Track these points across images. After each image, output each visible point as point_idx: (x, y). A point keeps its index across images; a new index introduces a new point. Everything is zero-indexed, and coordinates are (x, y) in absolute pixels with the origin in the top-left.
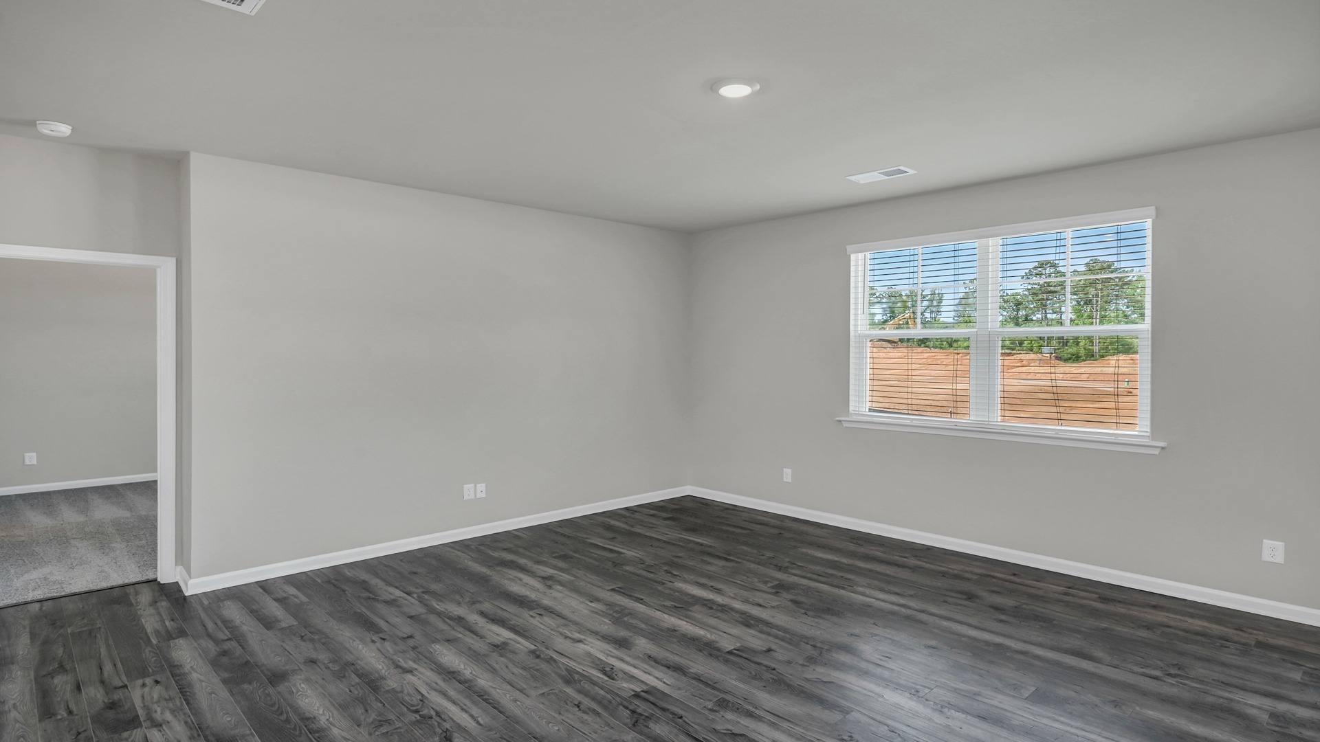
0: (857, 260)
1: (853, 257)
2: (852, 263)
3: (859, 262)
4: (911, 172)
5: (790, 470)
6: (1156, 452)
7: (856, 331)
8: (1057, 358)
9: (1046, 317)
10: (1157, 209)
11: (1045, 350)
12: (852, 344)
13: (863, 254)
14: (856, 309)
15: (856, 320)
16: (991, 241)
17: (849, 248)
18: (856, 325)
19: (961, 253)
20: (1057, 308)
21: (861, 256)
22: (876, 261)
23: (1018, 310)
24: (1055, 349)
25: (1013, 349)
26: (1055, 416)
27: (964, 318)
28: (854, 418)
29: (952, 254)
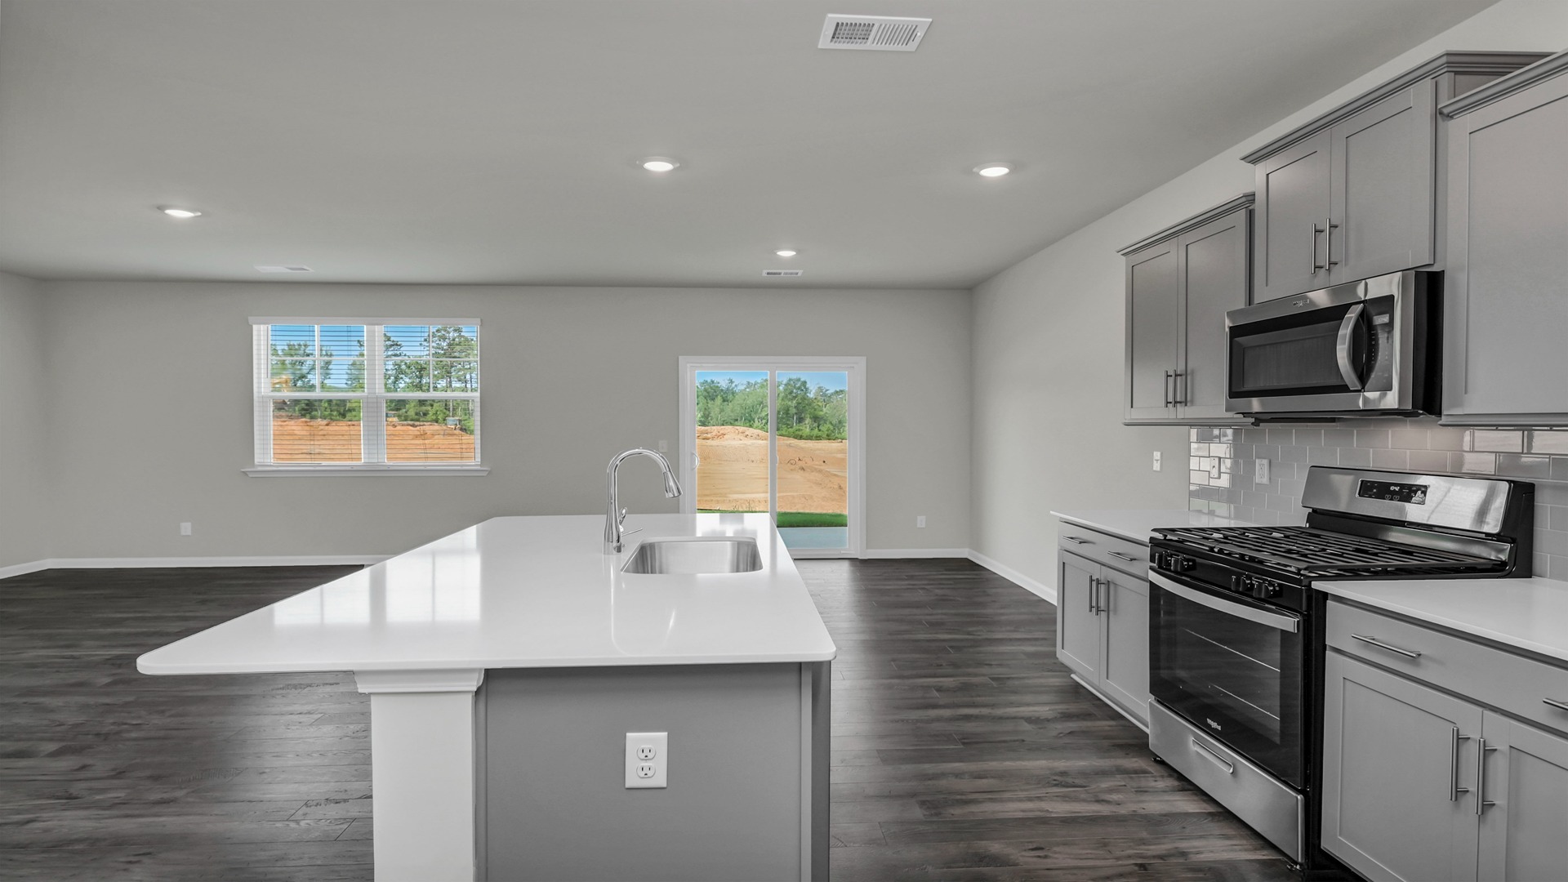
0: (259, 331)
1: (255, 327)
2: (255, 333)
3: (262, 335)
4: (311, 270)
5: (190, 524)
6: (485, 474)
7: (259, 392)
8: (461, 429)
9: (451, 386)
10: (481, 320)
11: (450, 420)
12: (255, 404)
13: (266, 326)
14: (259, 373)
15: (259, 383)
16: (377, 328)
17: (251, 319)
18: (259, 388)
19: (353, 334)
20: (461, 375)
21: (263, 327)
22: (278, 333)
23: (421, 377)
24: (460, 421)
25: (418, 420)
26: (423, 455)
27: (356, 381)
28: (260, 469)
29: (345, 334)
